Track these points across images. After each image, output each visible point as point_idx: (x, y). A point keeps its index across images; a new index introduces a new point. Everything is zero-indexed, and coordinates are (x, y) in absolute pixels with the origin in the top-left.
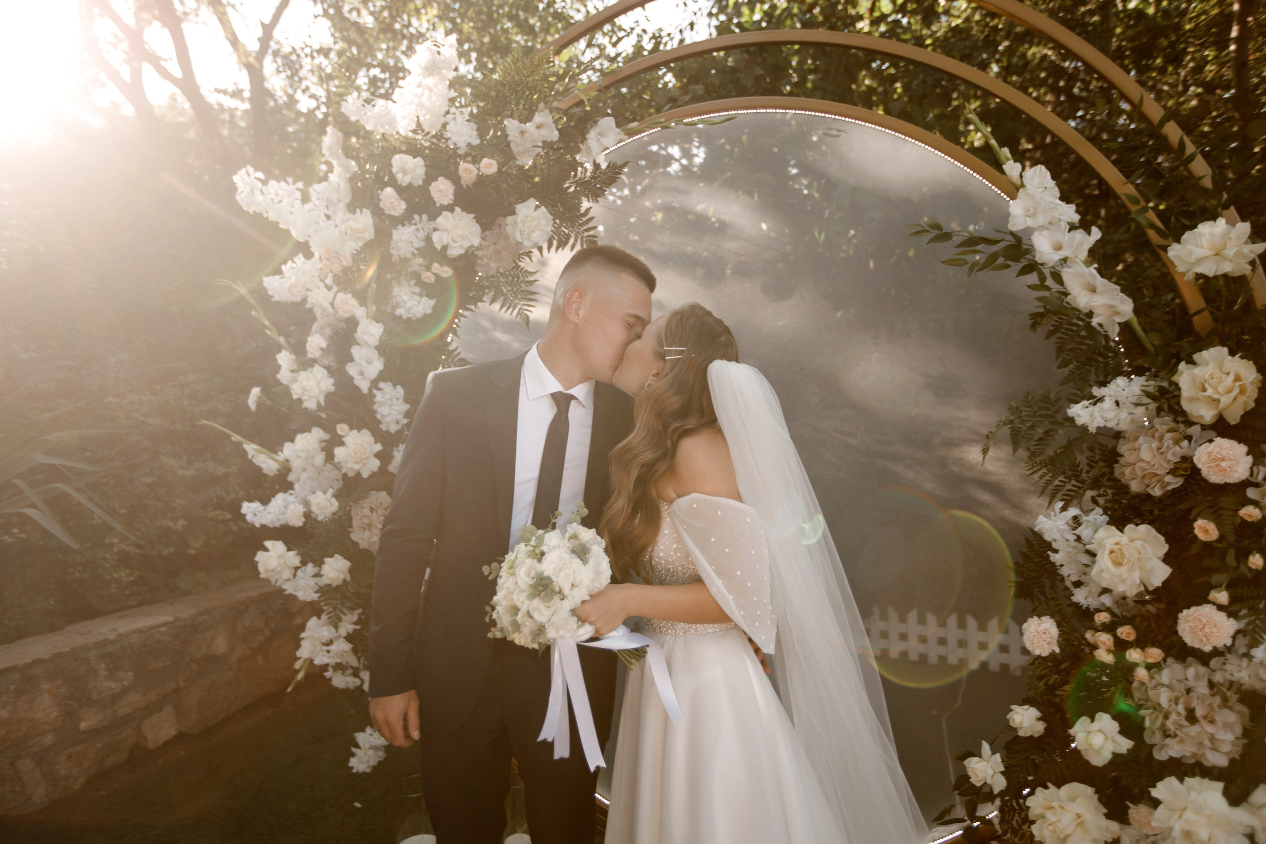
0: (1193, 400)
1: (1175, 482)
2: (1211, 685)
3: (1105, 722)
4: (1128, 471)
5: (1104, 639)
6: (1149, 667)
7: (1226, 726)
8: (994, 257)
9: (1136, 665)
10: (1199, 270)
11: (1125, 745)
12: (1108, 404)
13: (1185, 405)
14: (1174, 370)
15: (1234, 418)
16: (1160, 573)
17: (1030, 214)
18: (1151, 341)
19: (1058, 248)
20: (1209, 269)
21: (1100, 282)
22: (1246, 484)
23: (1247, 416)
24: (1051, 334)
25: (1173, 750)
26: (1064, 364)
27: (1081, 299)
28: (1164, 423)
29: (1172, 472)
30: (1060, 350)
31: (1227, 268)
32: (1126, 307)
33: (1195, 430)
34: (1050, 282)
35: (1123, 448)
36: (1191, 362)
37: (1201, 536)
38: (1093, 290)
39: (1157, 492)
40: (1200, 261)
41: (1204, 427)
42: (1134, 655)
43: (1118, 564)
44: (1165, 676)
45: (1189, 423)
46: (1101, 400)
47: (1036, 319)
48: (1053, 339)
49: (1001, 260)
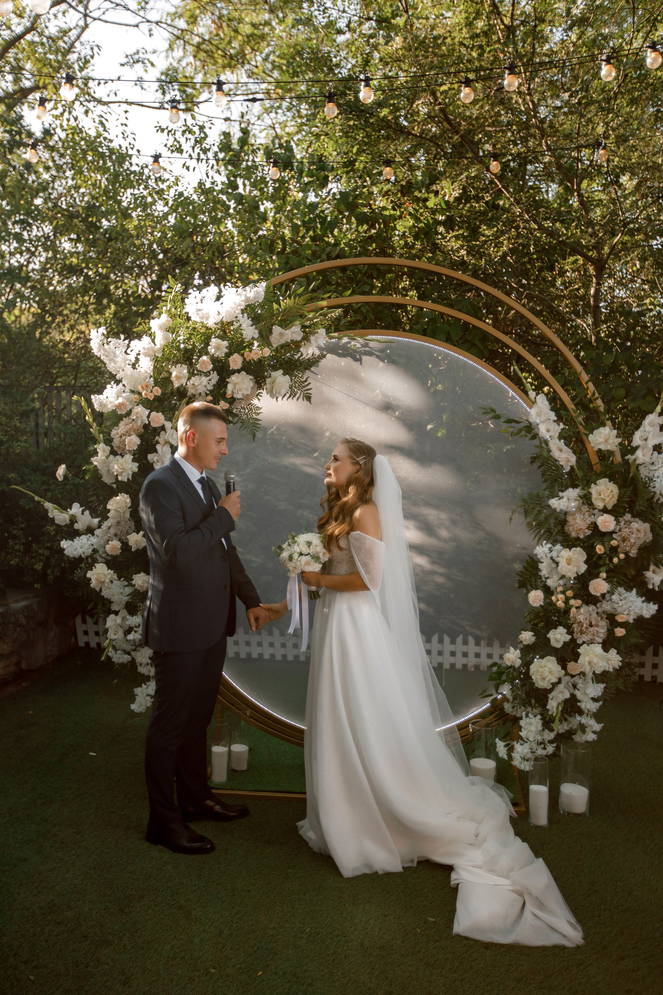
0: (596, 499)
1: (589, 532)
2: (597, 613)
3: (561, 630)
4: (571, 528)
5: (561, 596)
6: (577, 608)
7: (602, 627)
8: (520, 431)
9: (572, 606)
10: (600, 447)
11: (568, 637)
12: (565, 499)
13: (594, 501)
14: (589, 487)
15: (610, 507)
16: (583, 568)
17: (539, 414)
18: (579, 473)
19: (548, 431)
20: (603, 447)
21: (565, 448)
22: (613, 532)
23: (615, 506)
24: (540, 467)
25: (585, 638)
26: (545, 481)
27: (556, 454)
28: (585, 508)
29: (588, 528)
30: (543, 475)
31: (609, 448)
32: (573, 459)
33: (596, 511)
34: (543, 445)
35: (569, 518)
36: (595, 484)
37: (599, 552)
38: (561, 450)
39: (582, 536)
40: (600, 443)
41: (600, 510)
42: (572, 602)
43: (569, 564)
44: (582, 610)
45: (594, 509)
46: (562, 498)
47: (533, 460)
48: (541, 470)
49: (523, 433)
